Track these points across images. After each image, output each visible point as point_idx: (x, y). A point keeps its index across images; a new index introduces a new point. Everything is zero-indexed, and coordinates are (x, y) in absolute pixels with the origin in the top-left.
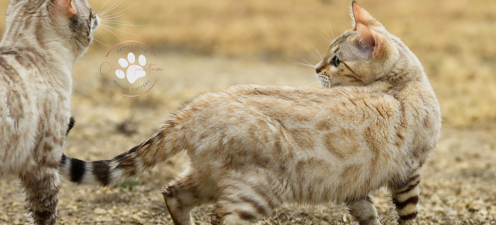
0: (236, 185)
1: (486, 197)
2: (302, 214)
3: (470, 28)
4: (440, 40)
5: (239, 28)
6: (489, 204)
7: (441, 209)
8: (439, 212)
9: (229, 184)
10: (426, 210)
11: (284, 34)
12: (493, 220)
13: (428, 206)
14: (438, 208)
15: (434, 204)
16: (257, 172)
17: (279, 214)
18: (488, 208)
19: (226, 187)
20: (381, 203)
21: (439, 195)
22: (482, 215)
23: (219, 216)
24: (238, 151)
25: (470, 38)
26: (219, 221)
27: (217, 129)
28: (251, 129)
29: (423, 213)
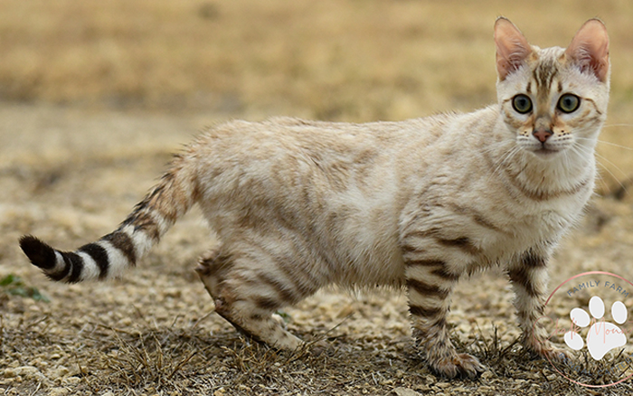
0: (253, 254)
1: (469, 306)
2: (181, 337)
3: (434, 51)
4: (389, 70)
5: (74, 59)
6: (472, 315)
7: (399, 325)
8: (396, 329)
9: (244, 251)
10: (374, 326)
11: (144, 66)
12: (481, 340)
13: (378, 320)
14: (392, 324)
15: (387, 317)
16: (281, 235)
17: (145, 338)
18: (472, 321)
19: (239, 256)
20: (304, 319)
21: (395, 304)
22: (463, 332)
23: (227, 300)
24: (257, 198)
25: (435, 66)
26: (226, 308)
27: (235, 163)
28: (275, 167)
29: (370, 331)
